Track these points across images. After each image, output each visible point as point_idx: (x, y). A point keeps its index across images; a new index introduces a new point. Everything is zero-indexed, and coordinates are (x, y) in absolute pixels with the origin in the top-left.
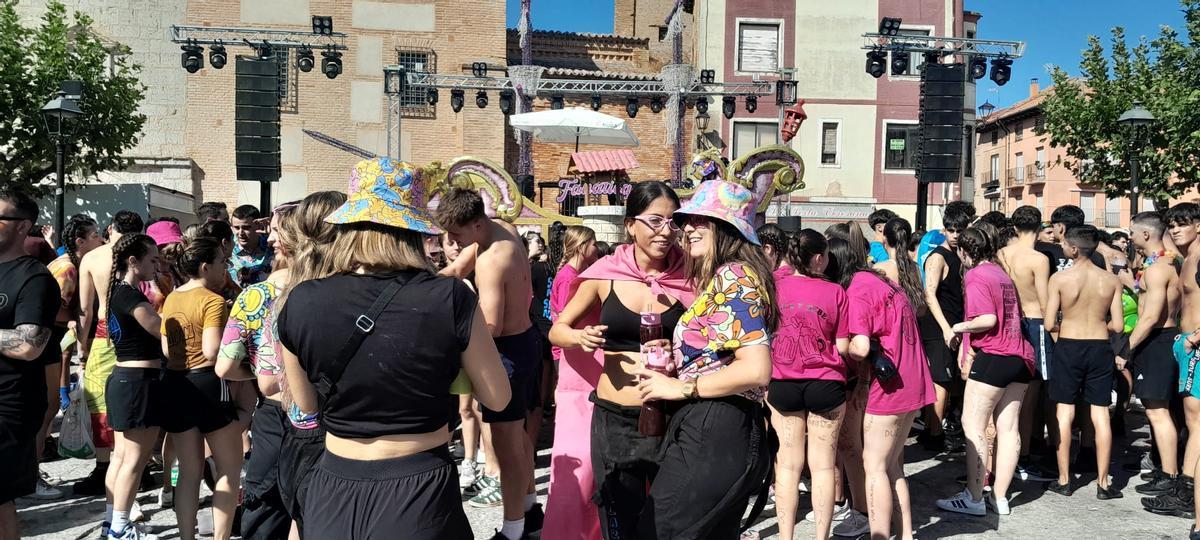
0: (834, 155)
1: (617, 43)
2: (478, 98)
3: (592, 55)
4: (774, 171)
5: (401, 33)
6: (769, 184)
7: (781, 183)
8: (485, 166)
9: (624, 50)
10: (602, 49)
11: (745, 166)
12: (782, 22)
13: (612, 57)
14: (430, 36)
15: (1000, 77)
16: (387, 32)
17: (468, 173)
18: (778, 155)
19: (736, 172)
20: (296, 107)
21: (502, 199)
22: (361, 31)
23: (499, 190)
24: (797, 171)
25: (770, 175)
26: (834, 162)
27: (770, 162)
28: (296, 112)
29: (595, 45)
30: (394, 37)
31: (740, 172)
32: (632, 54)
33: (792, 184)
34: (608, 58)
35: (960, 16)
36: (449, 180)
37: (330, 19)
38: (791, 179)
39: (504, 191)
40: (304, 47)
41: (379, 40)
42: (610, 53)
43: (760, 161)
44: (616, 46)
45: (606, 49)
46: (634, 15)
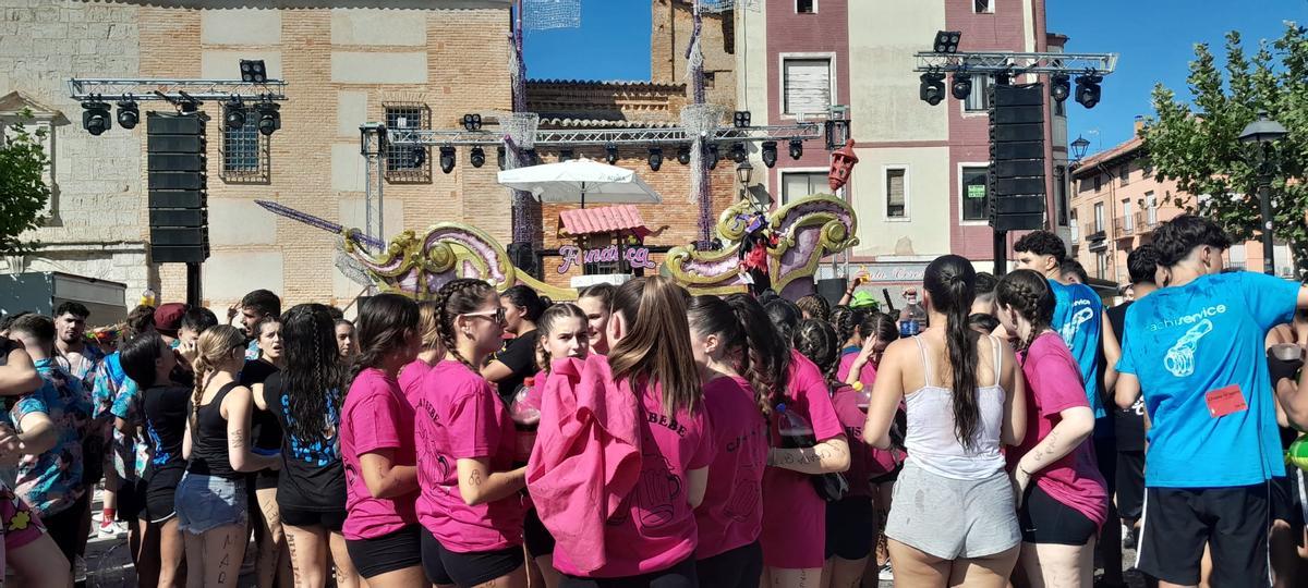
0: (902, 207)
1: (650, 90)
2: (472, 155)
3: (622, 106)
4: (820, 226)
5: (388, 87)
6: (815, 242)
7: (829, 240)
8: (469, 234)
9: (657, 99)
10: (631, 99)
11: (784, 221)
12: (833, 55)
13: (644, 107)
14: (422, 88)
15: (1087, 98)
16: (373, 86)
17: (448, 243)
18: (824, 206)
20: (268, 177)
21: (490, 272)
22: (342, 86)
23: (486, 261)
24: (848, 224)
25: (816, 230)
26: (902, 214)
27: (814, 215)
28: (268, 183)
29: (625, 94)
30: (380, 92)
32: (667, 103)
33: (842, 241)
34: (640, 109)
35: (1041, 38)
36: (426, 253)
37: (261, 64)
38: (841, 235)
39: (493, 263)
40: (233, 99)
41: (364, 95)
42: (642, 102)
43: (803, 214)
44: (648, 95)
45: (637, 98)
46: (672, 60)
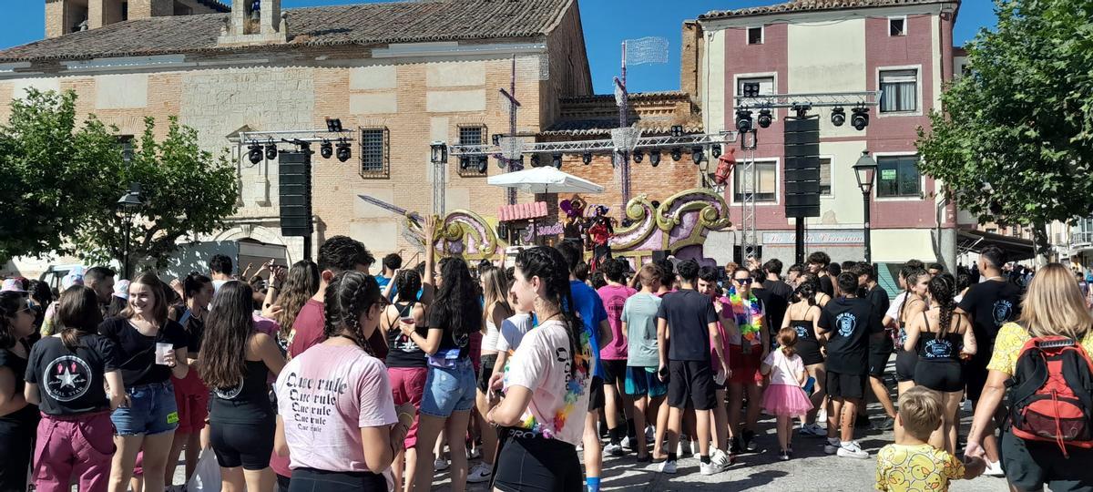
0: (829, 187)
1: (662, 99)
3: (640, 112)
4: (699, 210)
5: (461, 114)
6: (696, 221)
7: (705, 219)
8: (470, 217)
9: (667, 105)
10: (642, 106)
11: (671, 207)
12: (775, 74)
13: (658, 111)
14: (482, 113)
16: (452, 113)
17: (458, 222)
18: (700, 196)
19: (663, 213)
20: (388, 174)
21: (482, 241)
22: (433, 114)
23: (479, 233)
25: (696, 213)
26: (829, 193)
27: (693, 202)
28: (388, 178)
29: (642, 103)
30: (457, 117)
31: (667, 212)
32: (675, 107)
33: (715, 220)
34: (648, 113)
36: (445, 229)
37: (338, 121)
38: (713, 216)
39: (483, 234)
40: (325, 141)
41: (446, 119)
42: (656, 108)
43: (685, 202)
44: (661, 102)
45: (652, 105)
46: (696, 71)
